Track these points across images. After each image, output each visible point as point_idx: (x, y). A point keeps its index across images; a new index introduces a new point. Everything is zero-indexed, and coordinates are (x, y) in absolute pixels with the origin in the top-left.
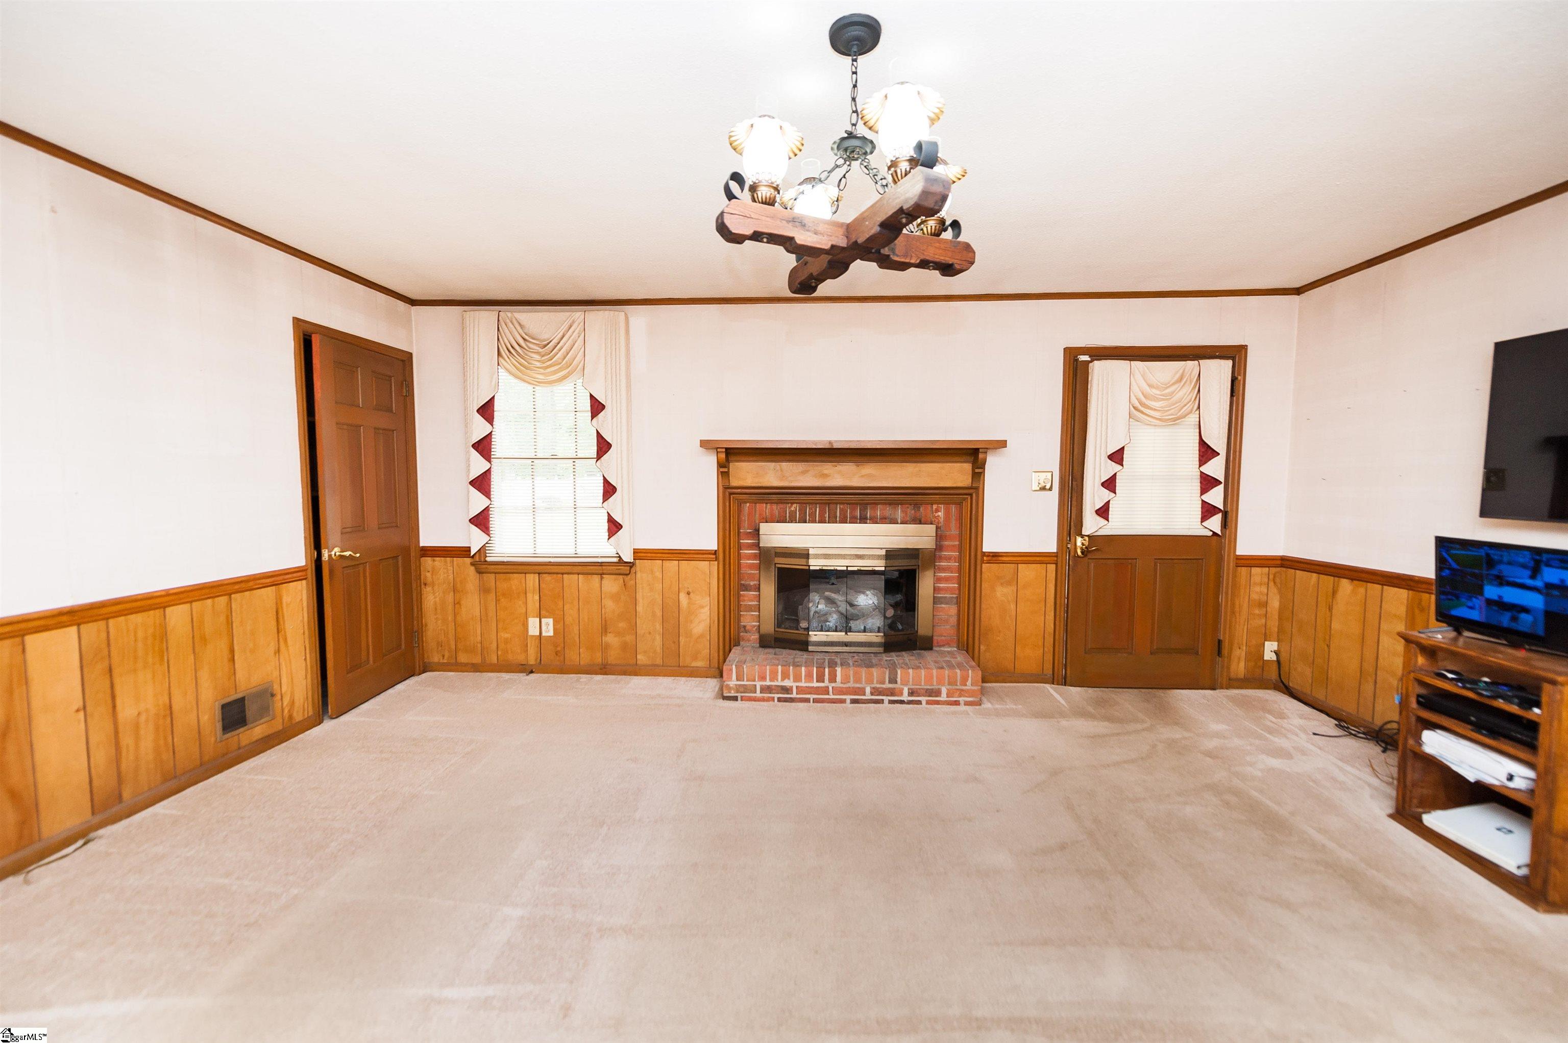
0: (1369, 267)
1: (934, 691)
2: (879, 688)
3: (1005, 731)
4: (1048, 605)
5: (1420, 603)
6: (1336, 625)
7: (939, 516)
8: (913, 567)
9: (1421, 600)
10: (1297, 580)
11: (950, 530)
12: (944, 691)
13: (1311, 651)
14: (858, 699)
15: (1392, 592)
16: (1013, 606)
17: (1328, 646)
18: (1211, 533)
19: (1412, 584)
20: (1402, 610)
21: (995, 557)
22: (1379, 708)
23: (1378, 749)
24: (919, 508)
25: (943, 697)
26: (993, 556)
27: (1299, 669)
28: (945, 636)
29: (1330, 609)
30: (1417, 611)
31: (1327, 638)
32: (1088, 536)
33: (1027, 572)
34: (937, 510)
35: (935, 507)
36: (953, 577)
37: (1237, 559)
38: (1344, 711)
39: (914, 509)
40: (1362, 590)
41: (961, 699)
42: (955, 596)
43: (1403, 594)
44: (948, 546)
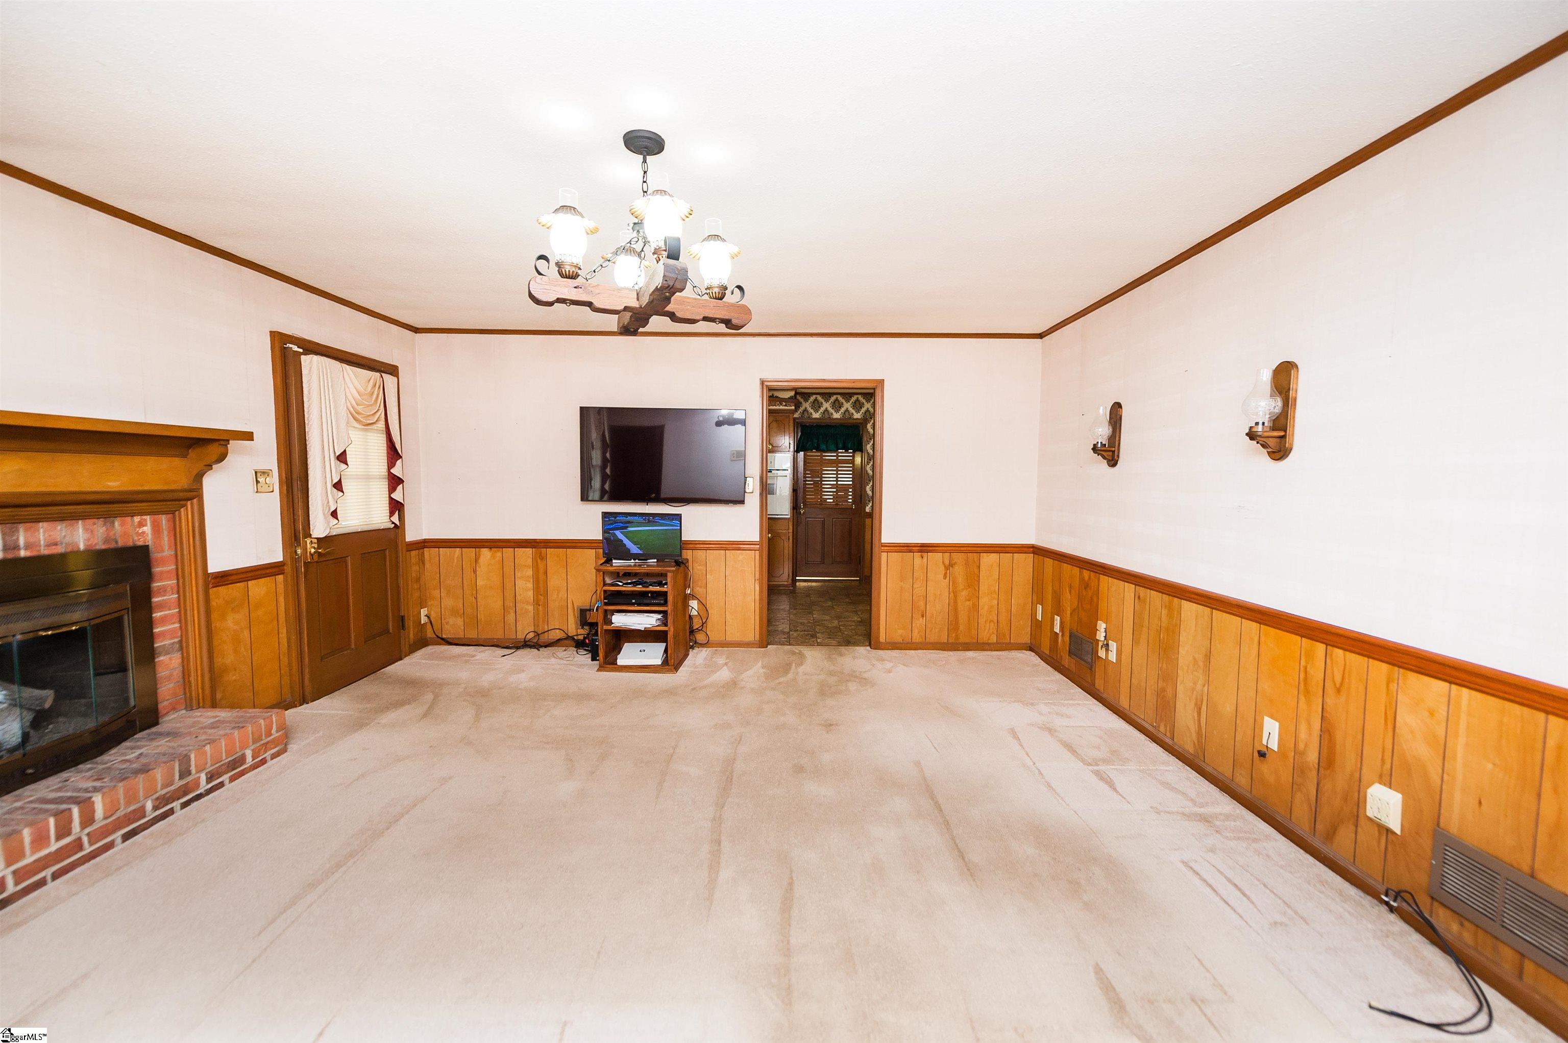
0: (480, 333)
1: (237, 759)
2: (165, 795)
3: (364, 749)
4: (280, 622)
5: (540, 555)
6: (480, 583)
7: (144, 533)
8: (116, 615)
9: (541, 553)
10: (441, 557)
11: (163, 551)
12: (249, 753)
13: (461, 605)
14: (133, 829)
15: (520, 551)
16: (246, 633)
17: (476, 598)
18: (393, 525)
19: (536, 544)
20: (530, 561)
21: (224, 578)
22: (519, 627)
23: (536, 650)
24: (113, 523)
25: (249, 760)
26: (222, 577)
27: (451, 622)
28: (168, 700)
29: (475, 571)
30: (539, 561)
31: (474, 592)
32: (317, 538)
33: (258, 588)
34: (141, 524)
35: (137, 519)
36: (172, 615)
37: (408, 545)
38: (494, 639)
39: (104, 525)
40: (499, 554)
41: (268, 755)
42: (176, 640)
43: (529, 551)
44: (162, 573)
